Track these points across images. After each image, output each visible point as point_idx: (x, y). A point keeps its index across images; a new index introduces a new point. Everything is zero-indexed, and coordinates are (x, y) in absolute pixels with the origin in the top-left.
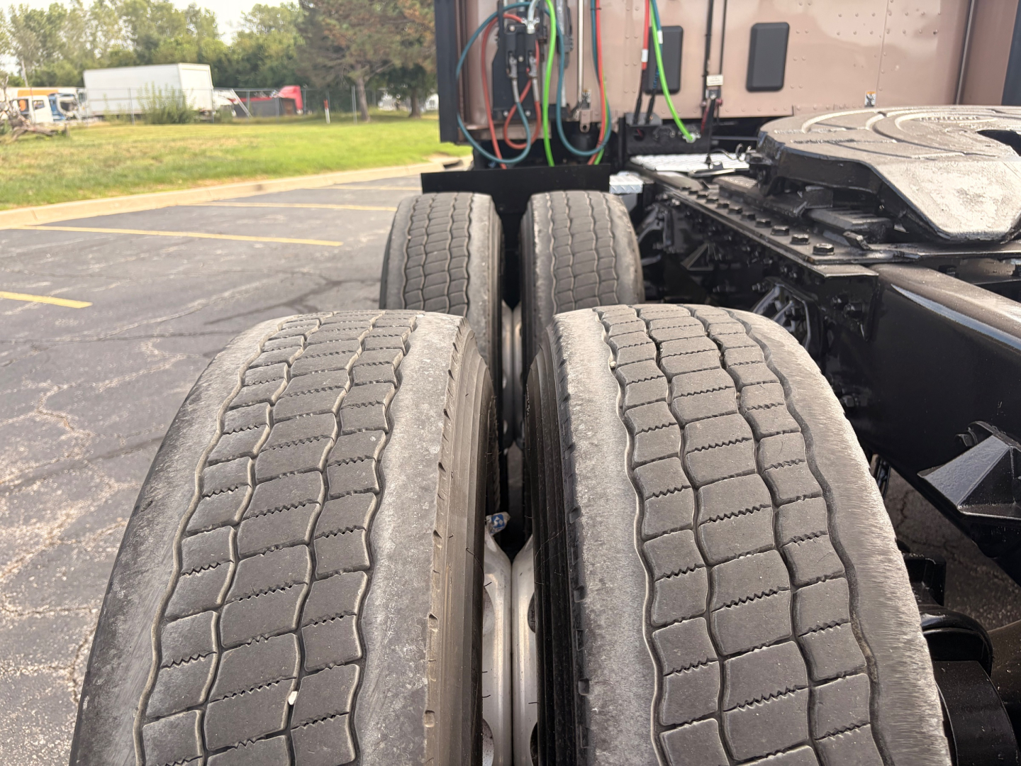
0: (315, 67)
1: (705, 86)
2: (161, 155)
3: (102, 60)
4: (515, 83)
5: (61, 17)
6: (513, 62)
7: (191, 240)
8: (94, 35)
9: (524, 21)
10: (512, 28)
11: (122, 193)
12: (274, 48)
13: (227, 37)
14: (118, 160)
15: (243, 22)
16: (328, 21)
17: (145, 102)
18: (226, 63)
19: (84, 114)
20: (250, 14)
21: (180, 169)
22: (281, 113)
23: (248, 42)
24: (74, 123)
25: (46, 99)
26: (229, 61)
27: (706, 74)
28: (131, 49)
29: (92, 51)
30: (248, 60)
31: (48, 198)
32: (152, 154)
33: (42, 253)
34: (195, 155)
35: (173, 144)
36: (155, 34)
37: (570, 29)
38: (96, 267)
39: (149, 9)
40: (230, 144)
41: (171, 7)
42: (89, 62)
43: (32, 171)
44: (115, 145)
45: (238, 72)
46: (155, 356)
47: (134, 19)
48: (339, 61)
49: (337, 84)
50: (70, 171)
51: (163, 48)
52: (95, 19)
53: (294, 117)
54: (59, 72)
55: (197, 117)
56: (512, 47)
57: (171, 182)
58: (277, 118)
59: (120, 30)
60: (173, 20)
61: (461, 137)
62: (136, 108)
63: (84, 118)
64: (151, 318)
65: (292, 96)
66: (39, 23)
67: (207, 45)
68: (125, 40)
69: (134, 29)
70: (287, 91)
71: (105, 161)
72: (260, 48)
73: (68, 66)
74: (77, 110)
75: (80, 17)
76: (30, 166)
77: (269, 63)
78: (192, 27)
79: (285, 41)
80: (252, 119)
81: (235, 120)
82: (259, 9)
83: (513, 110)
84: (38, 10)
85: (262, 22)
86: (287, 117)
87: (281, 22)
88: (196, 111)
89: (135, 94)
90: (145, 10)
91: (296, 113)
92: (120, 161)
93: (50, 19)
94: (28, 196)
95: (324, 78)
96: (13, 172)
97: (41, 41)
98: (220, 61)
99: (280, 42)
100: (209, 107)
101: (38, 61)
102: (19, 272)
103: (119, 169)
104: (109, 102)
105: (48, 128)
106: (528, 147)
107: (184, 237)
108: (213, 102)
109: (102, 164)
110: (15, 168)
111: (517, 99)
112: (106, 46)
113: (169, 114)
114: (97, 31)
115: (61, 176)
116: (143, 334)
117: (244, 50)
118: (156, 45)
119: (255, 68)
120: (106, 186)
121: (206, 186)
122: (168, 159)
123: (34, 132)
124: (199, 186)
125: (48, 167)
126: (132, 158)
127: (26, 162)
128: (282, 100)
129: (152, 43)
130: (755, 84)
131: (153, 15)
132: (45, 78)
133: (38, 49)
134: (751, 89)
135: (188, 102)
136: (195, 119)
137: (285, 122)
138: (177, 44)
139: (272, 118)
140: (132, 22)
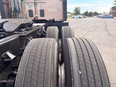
27: (36, 15)
37: (19, 10)
134: (41, 16)
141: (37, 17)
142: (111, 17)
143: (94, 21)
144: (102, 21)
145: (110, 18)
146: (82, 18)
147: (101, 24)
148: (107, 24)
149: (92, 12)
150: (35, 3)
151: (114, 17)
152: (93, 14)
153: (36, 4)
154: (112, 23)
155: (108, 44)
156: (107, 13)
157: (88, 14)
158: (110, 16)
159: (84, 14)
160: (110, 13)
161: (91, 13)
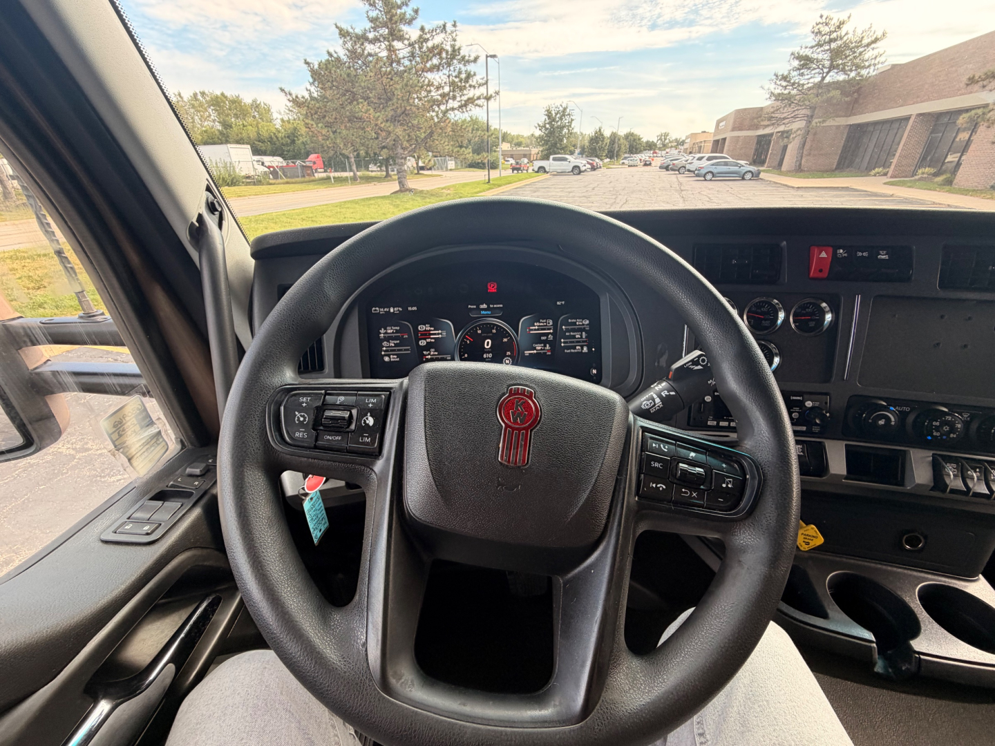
18: (275, 139)
22: (304, 176)
26: (276, 137)
28: (218, 128)
30: (288, 137)
39: (227, 102)
45: (283, 144)
52: (192, 108)
53: (313, 178)
55: (244, 180)
58: (300, 179)
59: (210, 115)
60: (243, 110)
68: (214, 123)
69: (219, 115)
70: (313, 157)
72: (295, 129)
77: (301, 139)
80: (286, 180)
81: (271, 181)
86: (307, 178)
88: (243, 176)
90: (224, 102)
91: (313, 176)
100: (252, 173)
108: (255, 169)
113: (223, 179)
117: (286, 130)
118: (231, 126)
119: (293, 142)
128: (303, 166)
131: (230, 106)
135: (237, 171)
136: (243, 182)
137: (306, 182)
138: (244, 126)
139: (297, 179)
140: (217, 110)
142: (748, 176)
145: (743, 175)
152: (623, 148)
158: (744, 170)
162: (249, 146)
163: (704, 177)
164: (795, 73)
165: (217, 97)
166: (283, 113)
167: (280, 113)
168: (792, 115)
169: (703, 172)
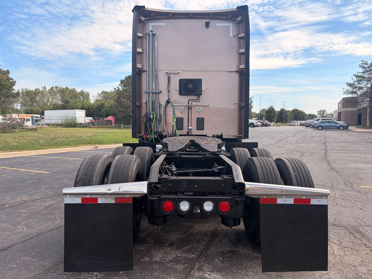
0: (119, 111)
1: (188, 129)
2: (68, 137)
3: (50, 107)
4: (149, 127)
5: (38, 92)
6: (148, 123)
7: (76, 160)
8: (48, 99)
9: (150, 116)
10: (148, 117)
11: (56, 148)
12: (107, 105)
13: (92, 100)
14: (55, 138)
15: (98, 96)
16: (124, 100)
17: (63, 120)
19: (43, 123)
20: (100, 94)
21: (74, 141)
22: (107, 125)
23: (99, 102)
24: (38, 126)
25: (30, 118)
26: (92, 108)
27: (188, 126)
28: (60, 103)
29: (47, 103)
30: (98, 108)
31: (35, 148)
32: (65, 137)
33: (36, 162)
34: (78, 138)
35: (72, 134)
36: (69, 99)
37: (160, 117)
38: (51, 165)
39: (68, 91)
40: (89, 135)
41: (75, 91)
42: (46, 107)
43: (30, 141)
44: (55, 134)
45: (94, 111)
46: (66, 182)
47: (62, 94)
48: (127, 110)
49: (126, 116)
50: (41, 141)
51: (71, 104)
52: (49, 94)
54: (35, 110)
55: (79, 125)
56: (148, 121)
57: (70, 145)
58: (105, 126)
59: (57, 97)
60: (76, 95)
61: (137, 137)
62: (60, 122)
63: (42, 125)
64: (65, 175)
65: (111, 119)
66: (30, 94)
67: (85, 103)
68: (59, 101)
69: (62, 97)
70: (110, 118)
71: (52, 139)
72: (103, 104)
73: (38, 108)
74: (40, 122)
75: (44, 93)
76: (30, 139)
77: (105, 109)
78: (81, 97)
79: (111, 103)
80: (97, 126)
81: (91, 127)
82: (103, 92)
83: (148, 132)
84: (31, 90)
85: (104, 96)
86: (108, 126)
87: (110, 96)
88: (79, 123)
89: (60, 118)
90: (66, 91)
91: (112, 125)
92: (56, 139)
93: (34, 93)
94: (29, 148)
95: (122, 115)
96: (25, 141)
97: (30, 100)
98: (89, 108)
99: (109, 103)
100: (83, 122)
101: (28, 106)
102: (30, 166)
103: (56, 141)
104: (51, 120)
105: (30, 128)
106: (150, 139)
107: (73, 159)
108: (85, 121)
109: (51, 139)
110: (25, 140)
111: (149, 130)
112: (52, 102)
113: (70, 124)
114: (49, 97)
115: (39, 143)
116: (64, 178)
117: (97, 105)
118: (69, 102)
119: (100, 110)
120: (52, 146)
121: (80, 146)
122: (70, 139)
123: (26, 129)
124: (78, 146)
125: (35, 140)
126: (60, 138)
127: (29, 138)
128: (107, 120)
129: (67, 102)
130: (198, 129)
131: (69, 93)
132: (29, 111)
133: (28, 102)
134: (197, 129)
135: (77, 121)
136: (78, 126)
137: (108, 128)
138: (76, 103)
139: (104, 126)
140: (62, 95)
141: (191, 130)
142: (342, 128)
143: (294, 136)
144: (317, 139)
145: (339, 128)
146: (257, 126)
147: (313, 145)
148: (328, 145)
149: (286, 109)
150: (189, 106)
151: (350, 128)
152: (289, 117)
153: (191, 109)
154: (342, 144)
155: (327, 185)
156: (332, 115)
157: (273, 117)
158: (338, 125)
159: (264, 114)
160: (339, 114)
161: (282, 112)
162: (85, 111)
163: (318, 128)
164: (356, 83)
165: (64, 89)
166: (95, 97)
167: (94, 97)
168: (362, 100)
169: (317, 125)
